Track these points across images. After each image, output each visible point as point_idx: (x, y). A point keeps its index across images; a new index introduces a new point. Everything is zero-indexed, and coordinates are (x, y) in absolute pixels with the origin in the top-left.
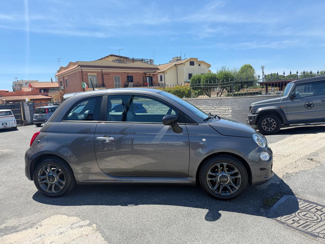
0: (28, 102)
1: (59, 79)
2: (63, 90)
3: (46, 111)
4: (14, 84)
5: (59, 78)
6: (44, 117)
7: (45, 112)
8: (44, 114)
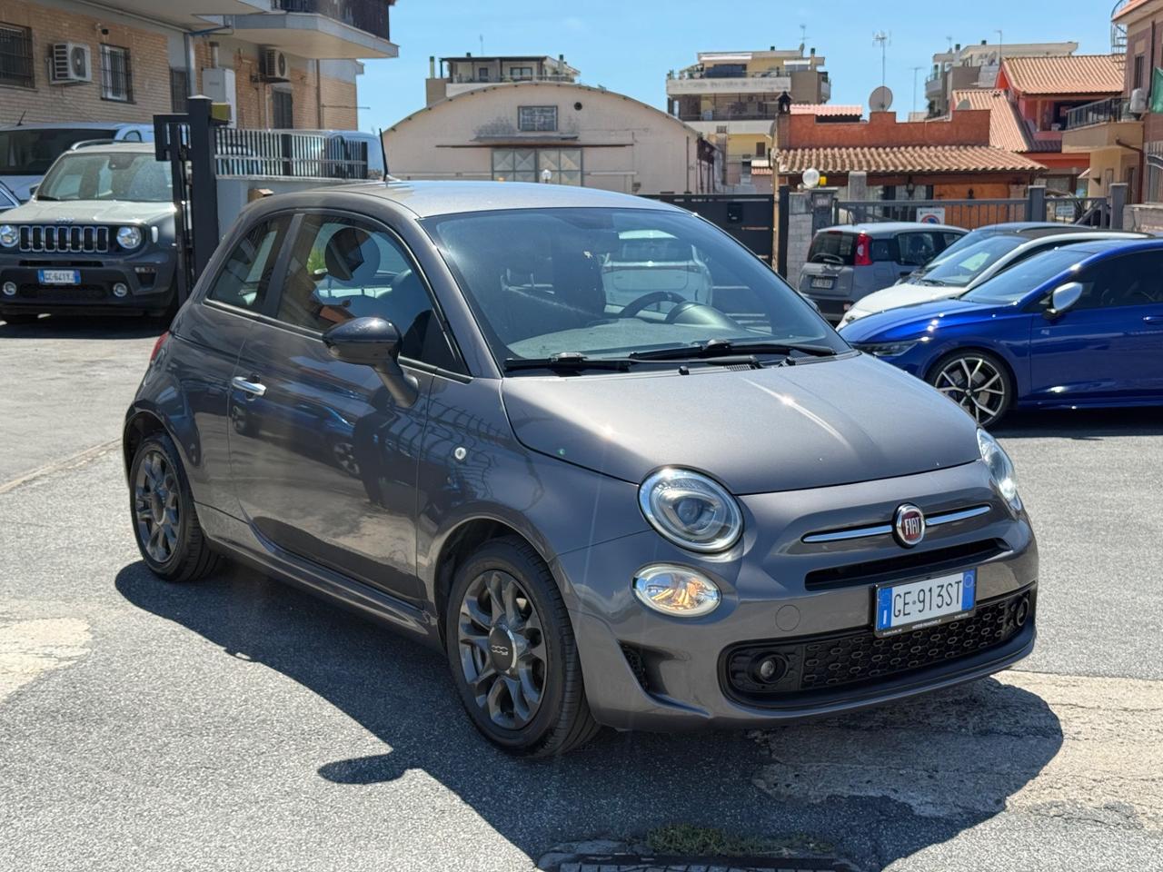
0: (814, 194)
1: (1132, 41)
2: (1137, 116)
3: (860, 250)
4: (939, 70)
5: (1134, 36)
6: (841, 288)
7: (850, 260)
8: (847, 269)
